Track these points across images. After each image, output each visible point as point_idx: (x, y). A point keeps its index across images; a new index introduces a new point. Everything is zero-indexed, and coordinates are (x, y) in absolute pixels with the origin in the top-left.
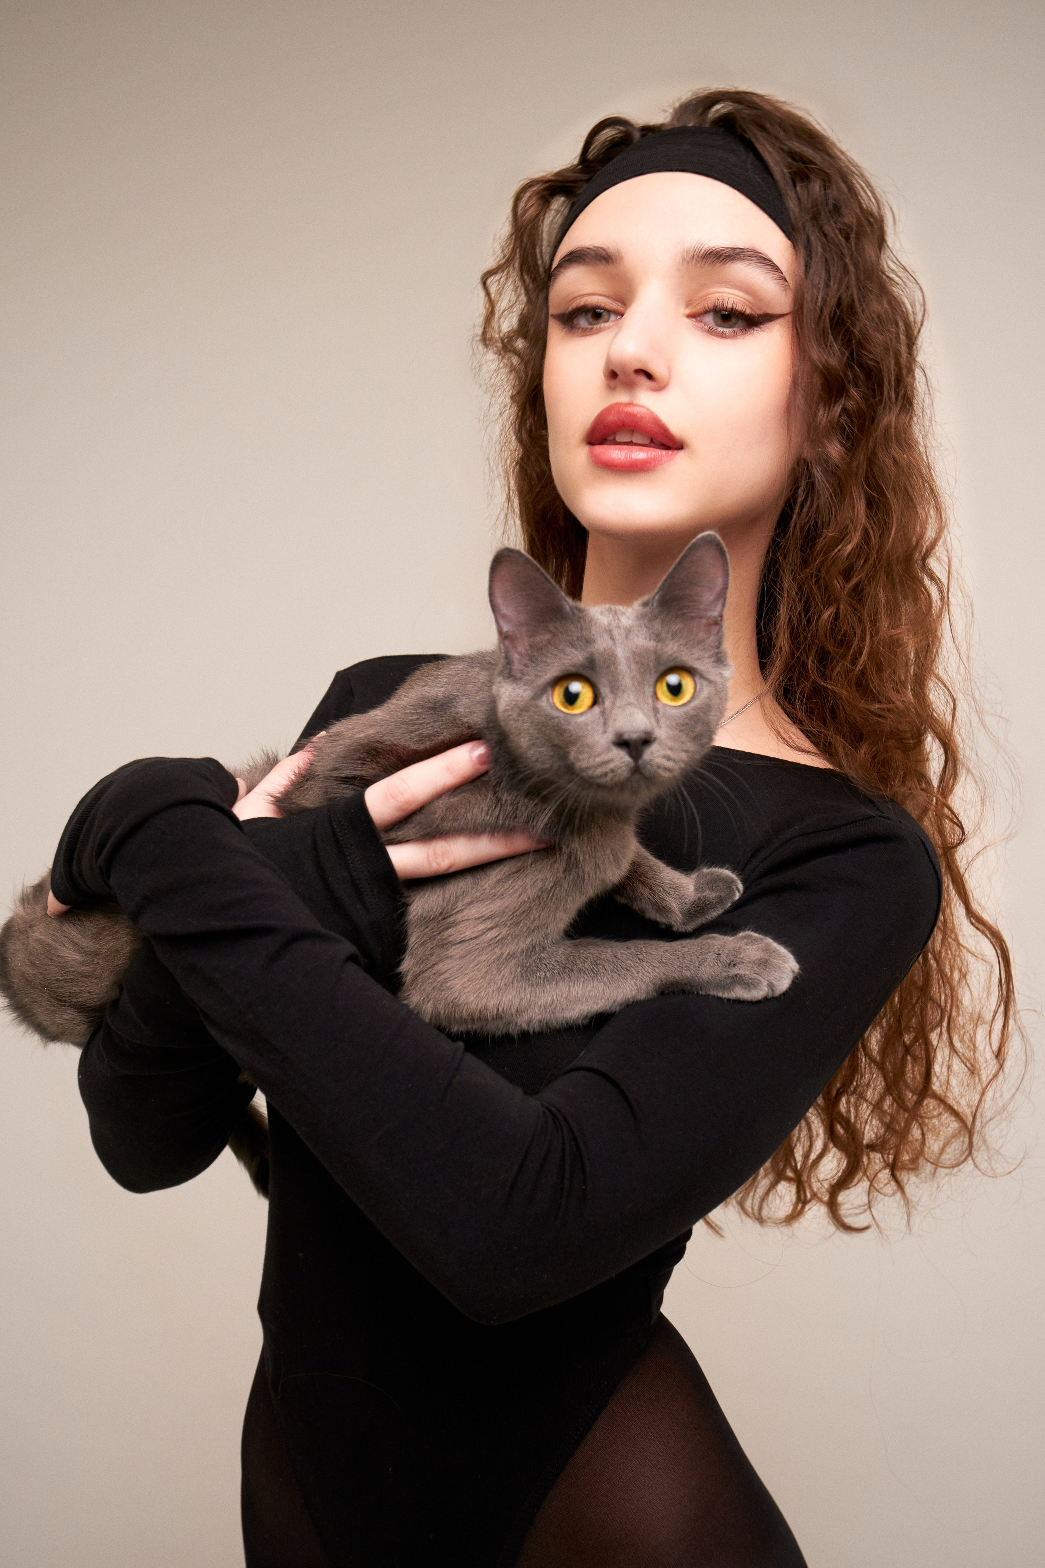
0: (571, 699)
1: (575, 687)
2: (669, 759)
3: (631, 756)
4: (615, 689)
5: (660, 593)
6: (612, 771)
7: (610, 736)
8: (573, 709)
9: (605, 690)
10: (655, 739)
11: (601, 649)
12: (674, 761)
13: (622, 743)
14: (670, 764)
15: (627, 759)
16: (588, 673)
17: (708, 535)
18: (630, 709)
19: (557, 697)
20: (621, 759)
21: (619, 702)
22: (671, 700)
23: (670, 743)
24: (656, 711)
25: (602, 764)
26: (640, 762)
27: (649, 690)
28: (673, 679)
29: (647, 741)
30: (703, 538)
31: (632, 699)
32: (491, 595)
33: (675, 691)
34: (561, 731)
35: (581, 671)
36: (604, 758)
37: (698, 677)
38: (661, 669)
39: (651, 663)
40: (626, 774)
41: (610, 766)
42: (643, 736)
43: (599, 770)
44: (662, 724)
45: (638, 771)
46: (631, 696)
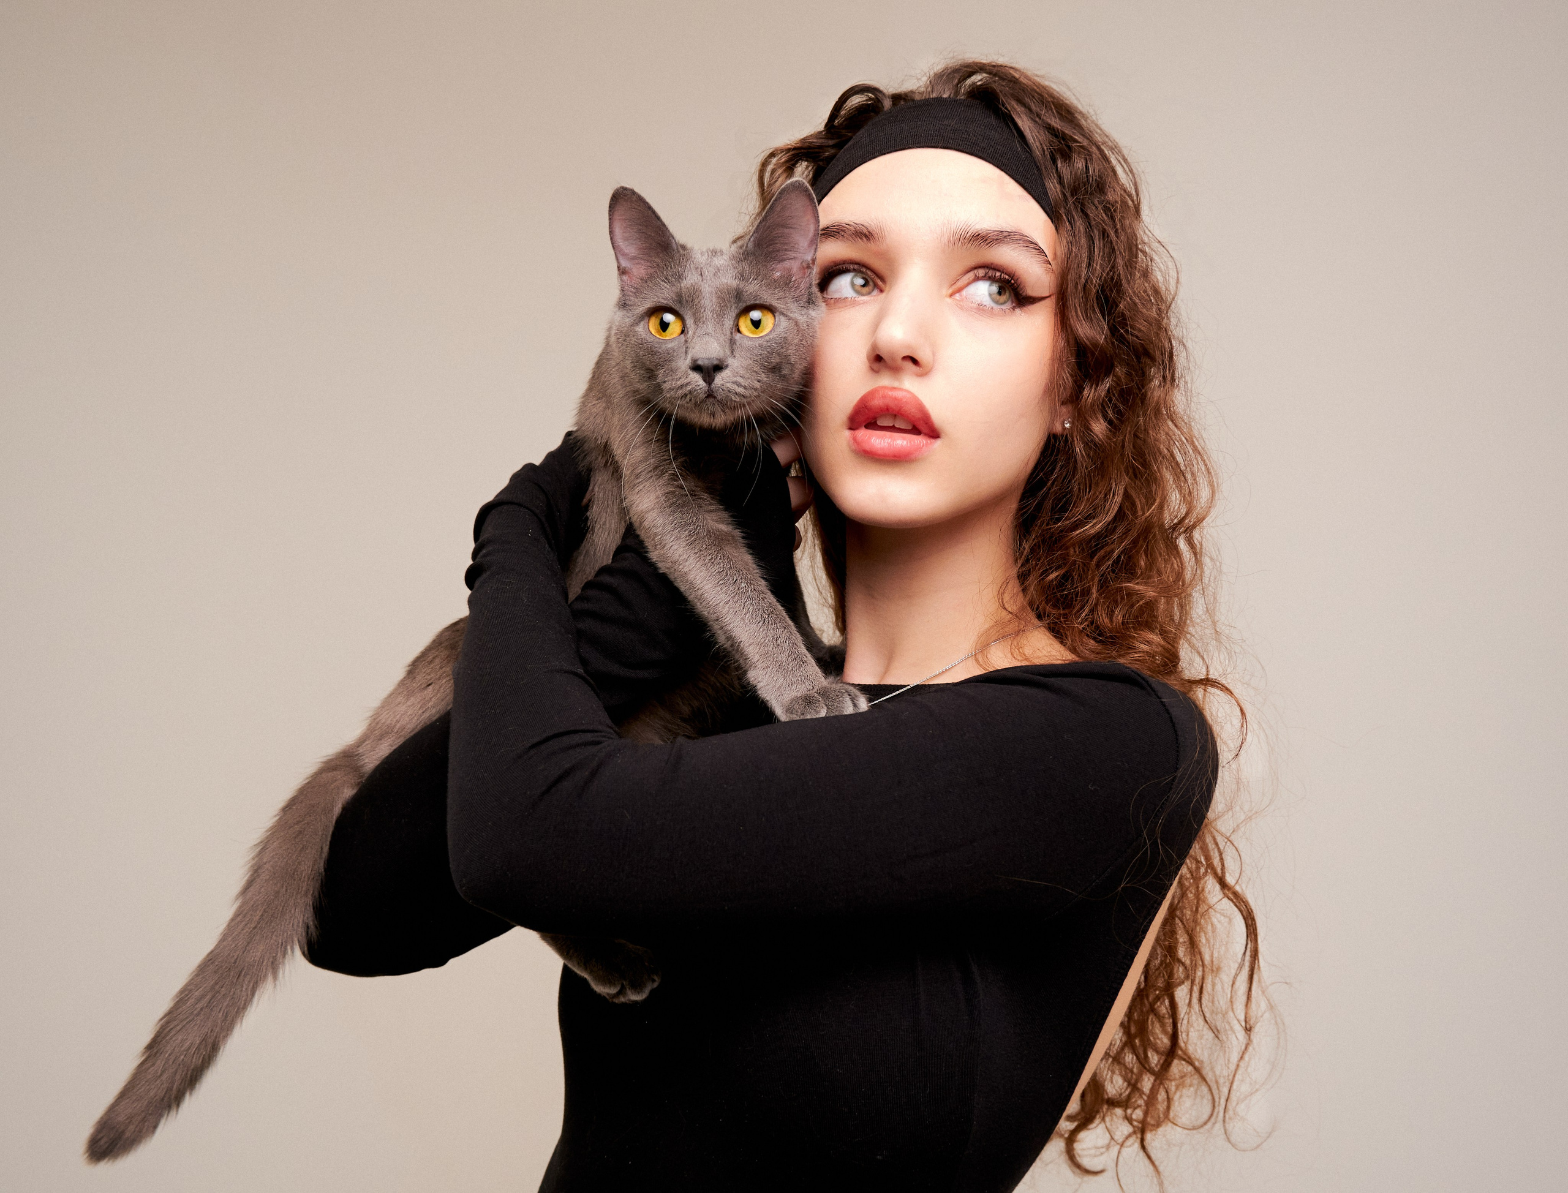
0: (664, 326)
1: (668, 317)
2: (739, 385)
3: (704, 381)
4: (698, 320)
5: (756, 235)
6: (690, 392)
7: (690, 361)
8: (666, 336)
9: (690, 322)
10: (727, 366)
11: (689, 286)
12: (745, 388)
13: (696, 368)
14: (740, 390)
15: (702, 383)
16: (676, 307)
18: (708, 338)
19: (653, 324)
20: (697, 380)
21: (699, 332)
22: (752, 332)
24: (732, 342)
25: (682, 387)
26: (713, 386)
27: (729, 323)
28: (755, 315)
29: (718, 368)
30: (791, 185)
31: (710, 329)
32: (611, 232)
33: (756, 324)
34: (652, 352)
35: (671, 304)
36: (684, 381)
37: (777, 314)
38: (742, 305)
39: (733, 300)
40: (702, 396)
41: (689, 388)
42: (716, 362)
43: (680, 392)
44: (736, 353)
45: (710, 395)
46: (710, 327)
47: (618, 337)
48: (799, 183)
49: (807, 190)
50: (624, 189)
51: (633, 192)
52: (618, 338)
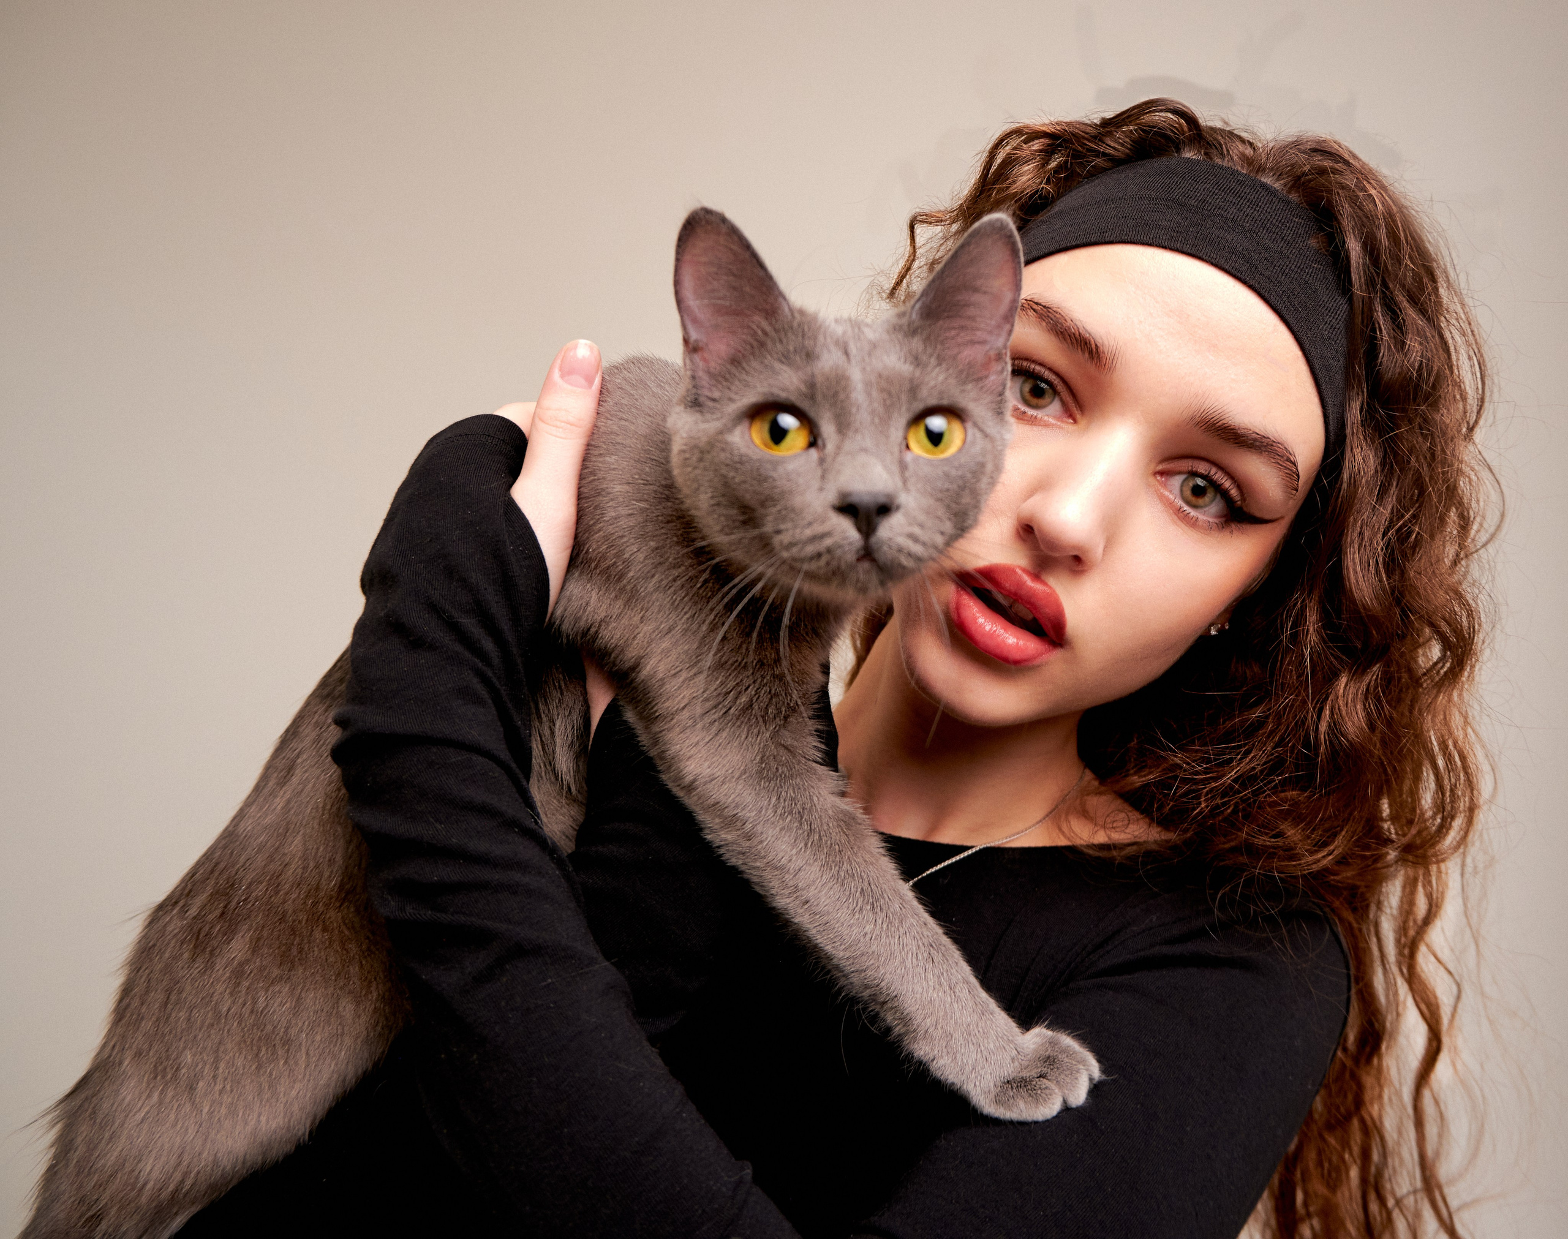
0: (778, 435)
1: (788, 421)
2: (916, 540)
3: (859, 530)
4: (843, 425)
5: (924, 299)
6: (829, 550)
7: (831, 496)
8: (782, 451)
9: (826, 429)
10: (898, 508)
11: (827, 369)
12: (924, 544)
13: (848, 508)
14: (917, 549)
15: (853, 533)
16: (804, 405)
17: (998, 220)
18: (862, 458)
19: (757, 432)
20: (846, 530)
21: (848, 445)
22: (928, 451)
23: (922, 517)
24: (903, 466)
25: (815, 539)
26: (873, 540)
27: (895, 434)
28: (937, 423)
29: (885, 509)
30: (991, 224)
31: (868, 443)
32: (677, 283)
33: (935, 438)
34: (759, 479)
35: (794, 398)
36: (818, 529)
37: (969, 425)
38: (919, 406)
39: (904, 397)
40: (850, 557)
41: (828, 542)
42: (882, 500)
43: (810, 549)
44: (910, 485)
45: (867, 553)
46: (864, 438)
47: (687, 455)
48: (1002, 224)
49: (1011, 236)
50: (707, 211)
51: (723, 220)
52: (686, 459)
